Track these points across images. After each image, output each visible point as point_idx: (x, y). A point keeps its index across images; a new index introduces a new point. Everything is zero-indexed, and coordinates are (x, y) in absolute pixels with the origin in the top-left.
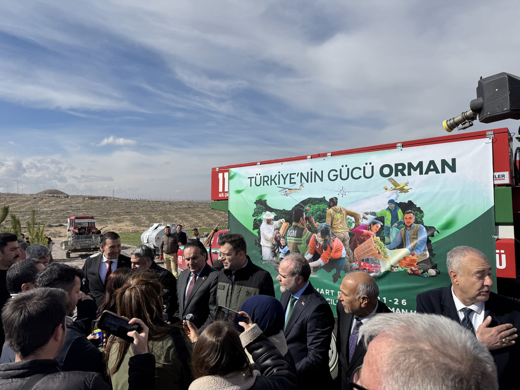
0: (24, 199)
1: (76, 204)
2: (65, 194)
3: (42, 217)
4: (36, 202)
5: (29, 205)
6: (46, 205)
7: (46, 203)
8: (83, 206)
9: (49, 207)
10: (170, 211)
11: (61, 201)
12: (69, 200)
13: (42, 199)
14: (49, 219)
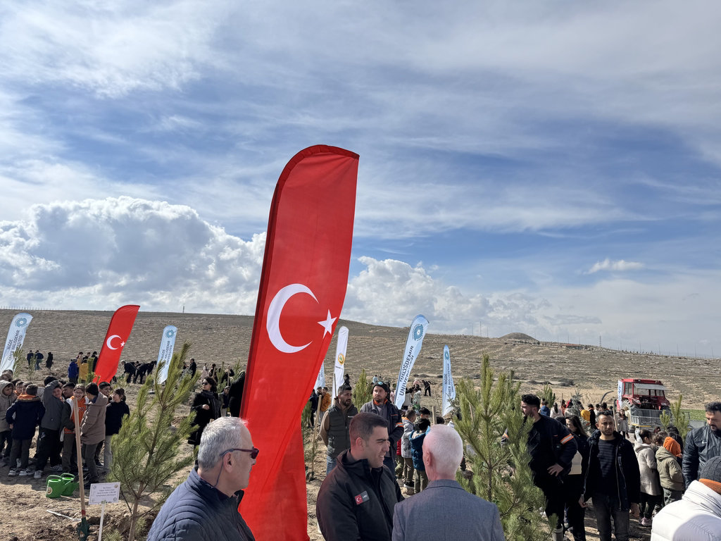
2: (535, 340)
6: (522, 354)
7: (519, 350)
9: (525, 356)
13: (514, 345)
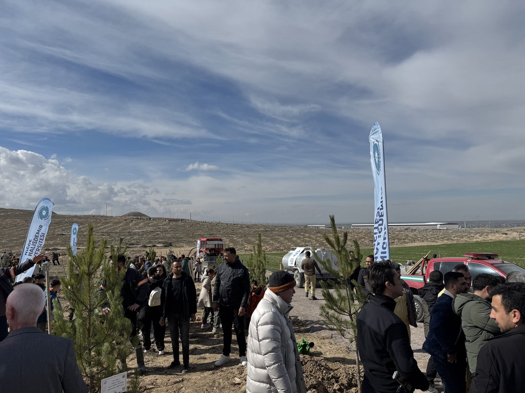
0: (117, 221)
1: (163, 225)
2: (147, 216)
3: (135, 237)
4: (127, 224)
5: (122, 226)
8: (170, 228)
10: (249, 234)
11: (149, 223)
12: (156, 222)
14: (142, 240)
